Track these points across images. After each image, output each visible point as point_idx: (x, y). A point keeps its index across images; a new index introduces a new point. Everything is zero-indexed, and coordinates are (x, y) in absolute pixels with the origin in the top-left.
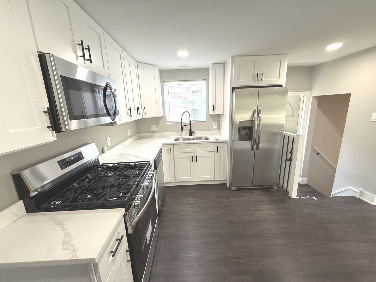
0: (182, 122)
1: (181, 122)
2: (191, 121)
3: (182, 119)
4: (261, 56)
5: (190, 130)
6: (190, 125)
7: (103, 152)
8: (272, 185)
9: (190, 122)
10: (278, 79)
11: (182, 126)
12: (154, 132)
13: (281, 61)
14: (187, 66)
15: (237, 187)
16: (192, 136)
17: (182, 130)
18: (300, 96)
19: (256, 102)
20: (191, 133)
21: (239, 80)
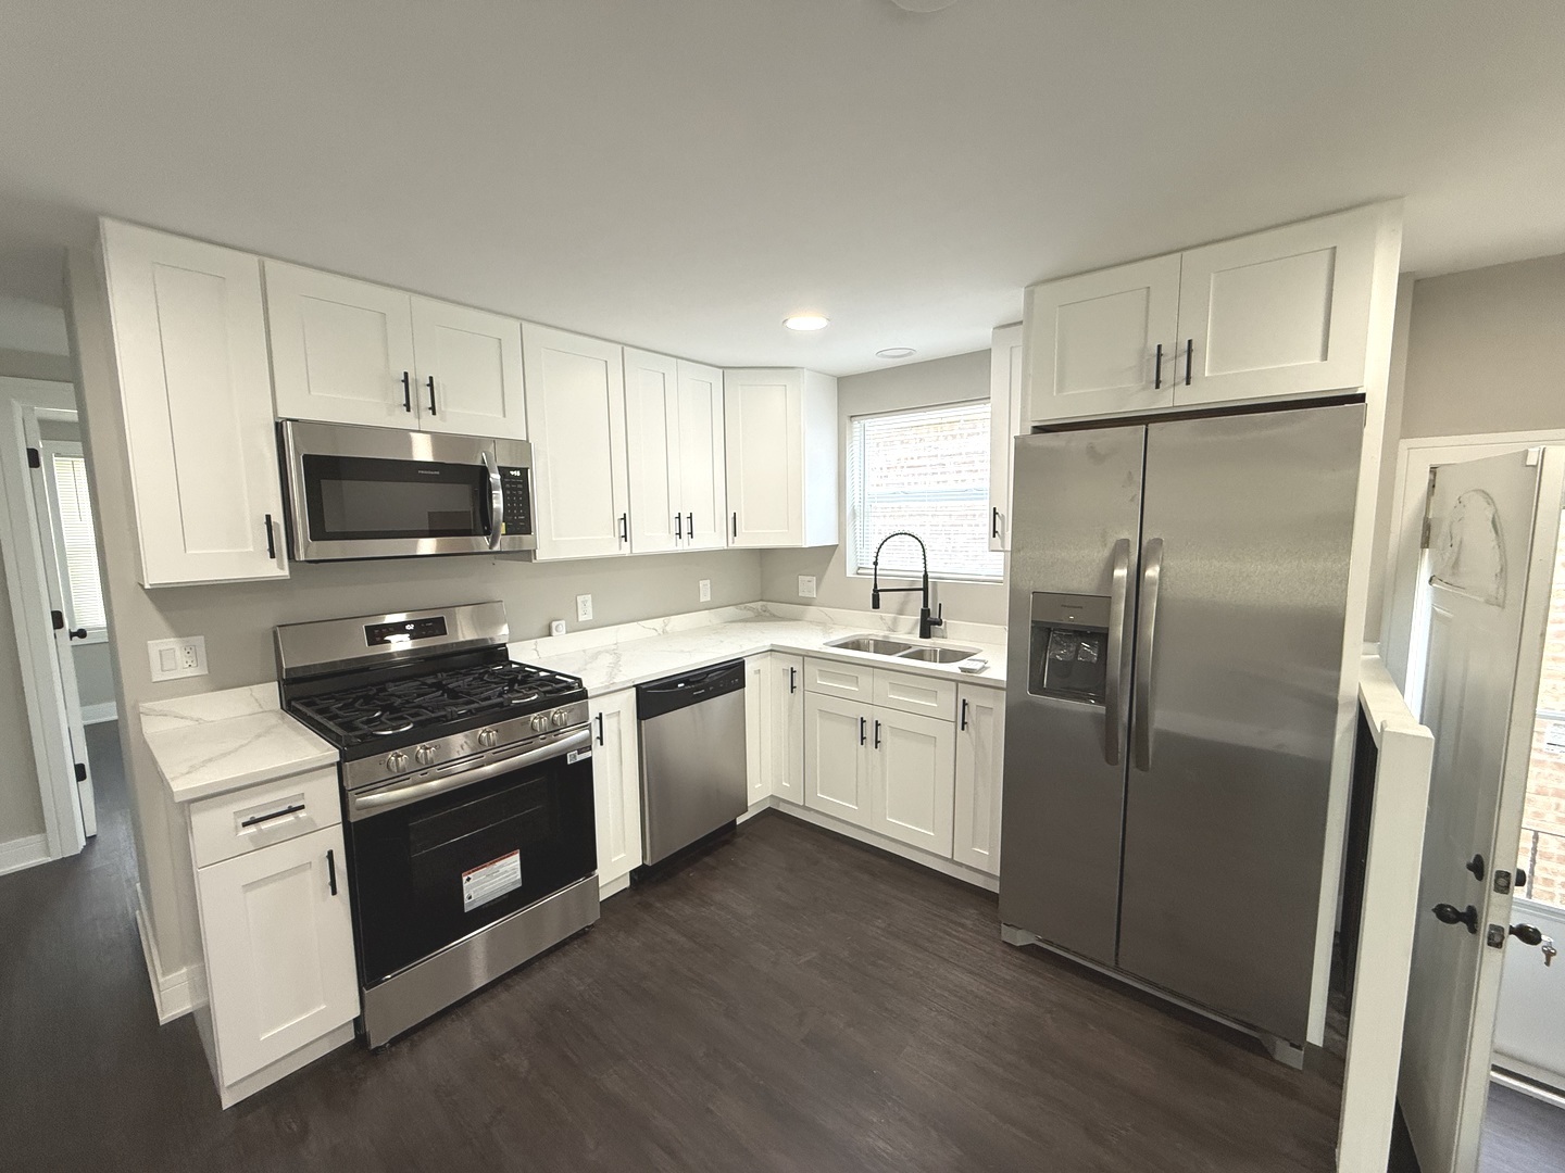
0: (878, 572)
1: (873, 572)
2: (929, 575)
3: (876, 563)
4: (1185, 253)
5: (925, 613)
6: (925, 590)
7: (550, 635)
8: (1266, 1031)
9: (926, 577)
10: (1317, 360)
11: (876, 592)
12: (807, 603)
13: (1335, 248)
14: (910, 354)
15: (1040, 940)
16: (929, 637)
17: (876, 605)
18: (1532, 460)
19: (1132, 500)
20: (928, 625)
21: (1061, 389)
